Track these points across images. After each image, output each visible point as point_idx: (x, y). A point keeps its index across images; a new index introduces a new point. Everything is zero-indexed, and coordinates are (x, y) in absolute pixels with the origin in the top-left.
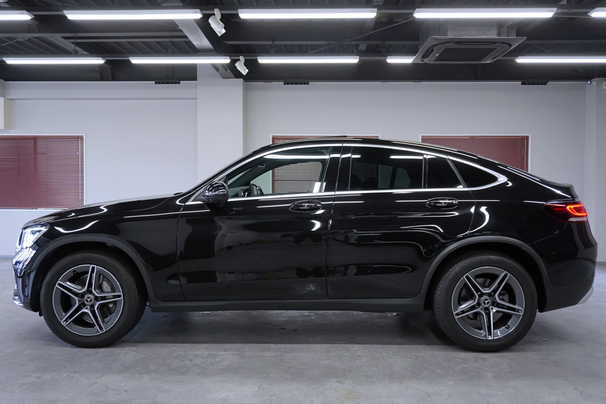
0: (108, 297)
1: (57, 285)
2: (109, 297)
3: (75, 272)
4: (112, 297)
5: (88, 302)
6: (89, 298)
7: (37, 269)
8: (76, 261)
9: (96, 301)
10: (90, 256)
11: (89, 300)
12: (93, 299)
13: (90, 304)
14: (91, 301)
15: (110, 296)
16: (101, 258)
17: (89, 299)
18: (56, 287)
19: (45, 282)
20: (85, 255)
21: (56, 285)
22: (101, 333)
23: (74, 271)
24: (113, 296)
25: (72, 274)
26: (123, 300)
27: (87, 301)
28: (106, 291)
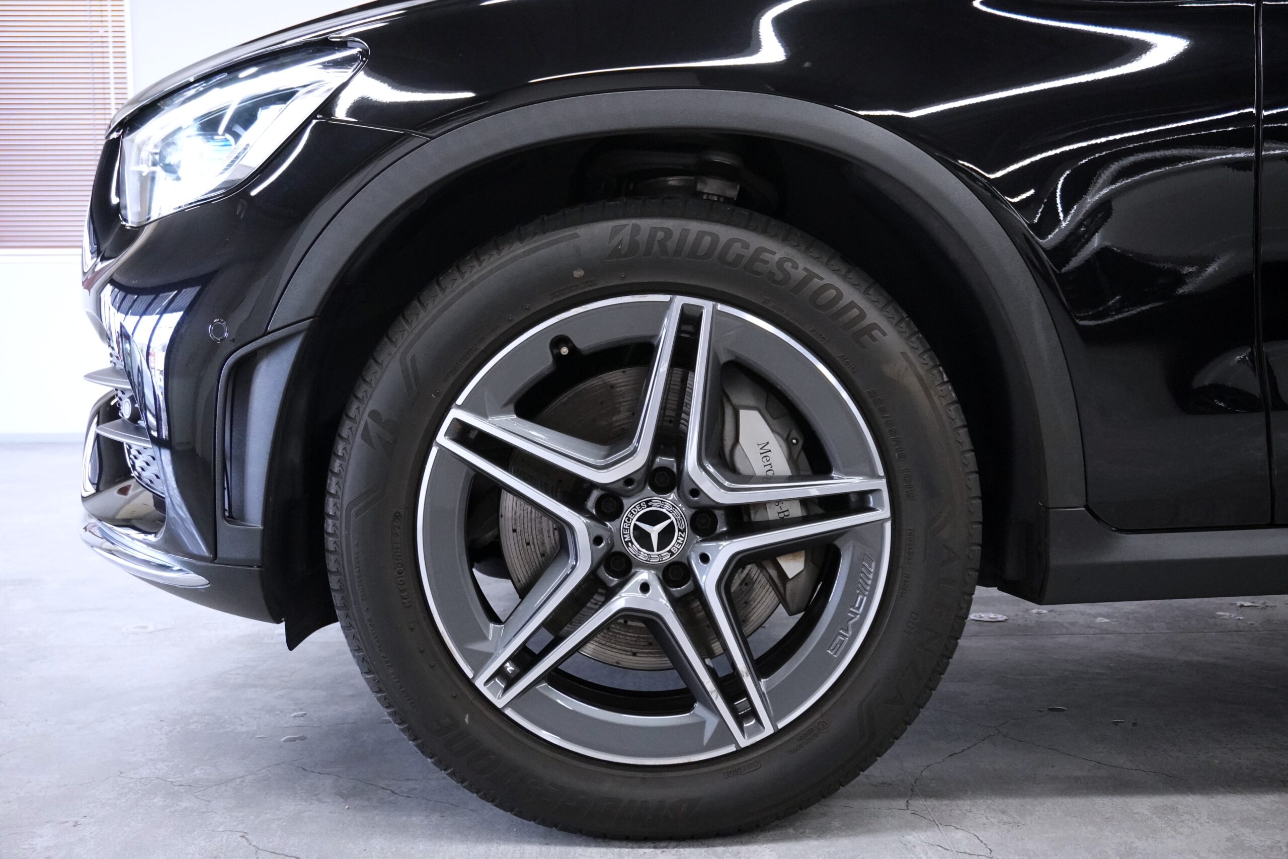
0: (772, 514)
1: (446, 434)
2: (778, 509)
3: (565, 351)
4: (797, 511)
5: (649, 547)
6: (653, 518)
7: (309, 329)
8: (578, 273)
9: (699, 538)
10: (668, 233)
11: (654, 531)
12: (685, 525)
13: (665, 556)
14: (666, 536)
15: (785, 506)
16: (746, 246)
17: (653, 523)
18: (442, 449)
19: (366, 416)
20: (636, 229)
21: (442, 438)
22: (744, 742)
23: (559, 341)
24: (805, 502)
25: (544, 363)
26: (888, 526)
27: (643, 538)
28: (759, 469)
